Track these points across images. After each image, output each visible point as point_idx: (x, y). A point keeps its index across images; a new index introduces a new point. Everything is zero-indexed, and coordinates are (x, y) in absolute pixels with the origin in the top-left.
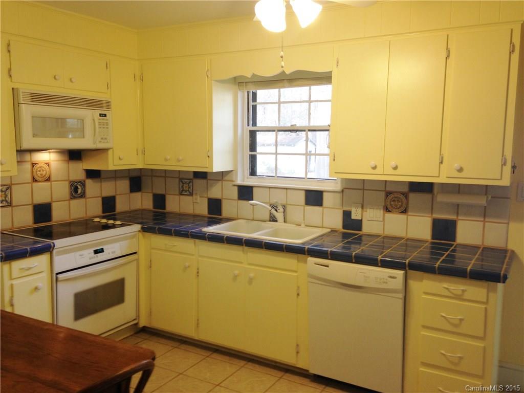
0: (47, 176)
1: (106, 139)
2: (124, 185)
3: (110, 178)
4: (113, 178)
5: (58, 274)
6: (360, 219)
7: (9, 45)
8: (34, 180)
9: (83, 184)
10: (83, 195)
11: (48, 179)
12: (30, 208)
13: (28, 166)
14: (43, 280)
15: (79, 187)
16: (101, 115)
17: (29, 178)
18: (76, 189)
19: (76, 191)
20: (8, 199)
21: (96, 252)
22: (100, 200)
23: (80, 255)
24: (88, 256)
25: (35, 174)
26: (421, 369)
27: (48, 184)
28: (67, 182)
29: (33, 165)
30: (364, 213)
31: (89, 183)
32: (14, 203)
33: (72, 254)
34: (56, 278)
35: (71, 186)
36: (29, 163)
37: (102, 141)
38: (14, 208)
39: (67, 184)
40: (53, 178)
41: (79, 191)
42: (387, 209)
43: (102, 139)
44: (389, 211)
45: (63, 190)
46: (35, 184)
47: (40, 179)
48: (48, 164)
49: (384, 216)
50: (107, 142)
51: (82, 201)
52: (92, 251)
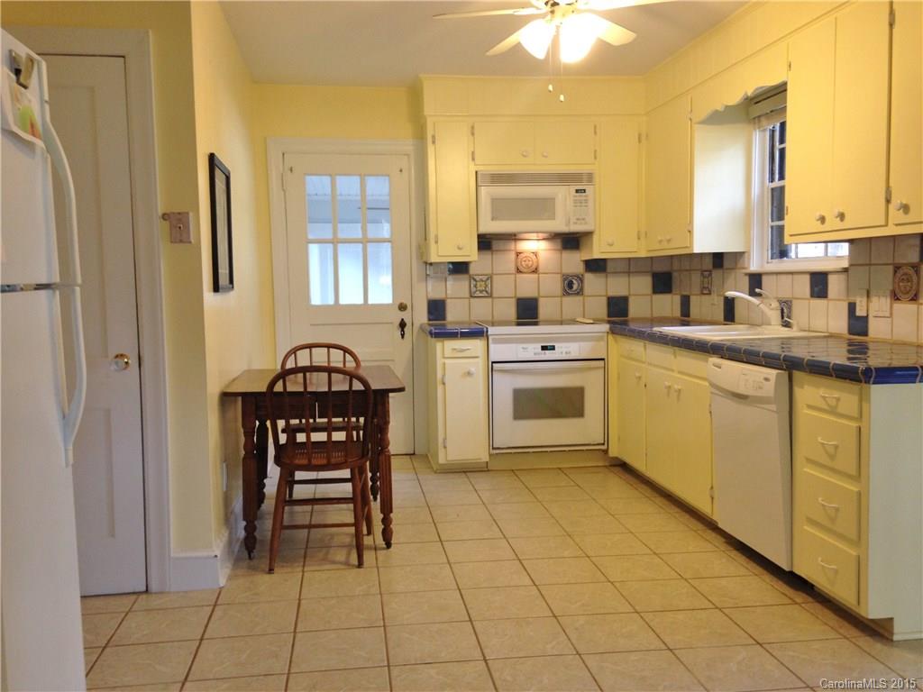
0: (534, 267)
1: (583, 219)
2: (644, 283)
3: (620, 272)
4: (624, 272)
5: (493, 362)
6: (865, 315)
7: (473, 128)
8: (519, 271)
9: (581, 279)
10: (580, 292)
11: (535, 271)
12: (513, 302)
13: (513, 256)
14: (479, 367)
15: (574, 282)
16: (577, 191)
17: (513, 270)
18: (570, 285)
19: (571, 286)
20: (489, 289)
21: (544, 348)
22: (604, 301)
23: (523, 348)
24: (532, 351)
25: (519, 264)
26: (806, 527)
27: (535, 276)
28: (559, 275)
29: (518, 254)
30: (871, 305)
31: (590, 279)
32: (494, 295)
33: (514, 346)
34: (492, 366)
35: (564, 280)
36: (513, 253)
37: (579, 222)
38: (495, 300)
39: (558, 277)
40: (541, 270)
41: (575, 287)
42: (895, 295)
43: (578, 219)
44: (898, 299)
45: (553, 285)
46: (519, 276)
47: (525, 270)
48: (535, 254)
49: (891, 307)
50: (586, 223)
51: (579, 299)
52: (539, 346)
